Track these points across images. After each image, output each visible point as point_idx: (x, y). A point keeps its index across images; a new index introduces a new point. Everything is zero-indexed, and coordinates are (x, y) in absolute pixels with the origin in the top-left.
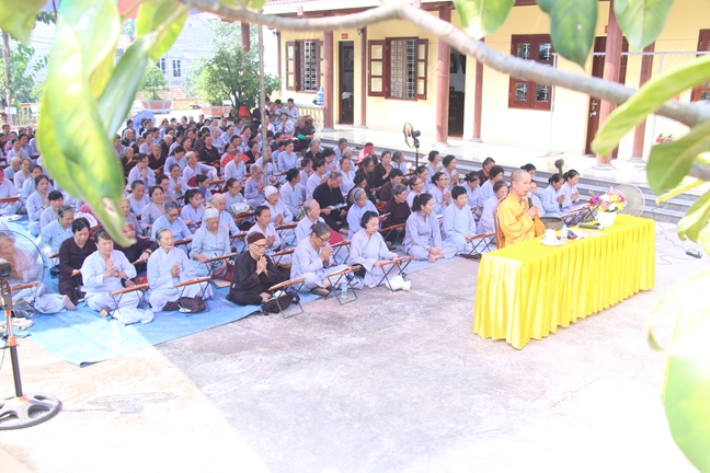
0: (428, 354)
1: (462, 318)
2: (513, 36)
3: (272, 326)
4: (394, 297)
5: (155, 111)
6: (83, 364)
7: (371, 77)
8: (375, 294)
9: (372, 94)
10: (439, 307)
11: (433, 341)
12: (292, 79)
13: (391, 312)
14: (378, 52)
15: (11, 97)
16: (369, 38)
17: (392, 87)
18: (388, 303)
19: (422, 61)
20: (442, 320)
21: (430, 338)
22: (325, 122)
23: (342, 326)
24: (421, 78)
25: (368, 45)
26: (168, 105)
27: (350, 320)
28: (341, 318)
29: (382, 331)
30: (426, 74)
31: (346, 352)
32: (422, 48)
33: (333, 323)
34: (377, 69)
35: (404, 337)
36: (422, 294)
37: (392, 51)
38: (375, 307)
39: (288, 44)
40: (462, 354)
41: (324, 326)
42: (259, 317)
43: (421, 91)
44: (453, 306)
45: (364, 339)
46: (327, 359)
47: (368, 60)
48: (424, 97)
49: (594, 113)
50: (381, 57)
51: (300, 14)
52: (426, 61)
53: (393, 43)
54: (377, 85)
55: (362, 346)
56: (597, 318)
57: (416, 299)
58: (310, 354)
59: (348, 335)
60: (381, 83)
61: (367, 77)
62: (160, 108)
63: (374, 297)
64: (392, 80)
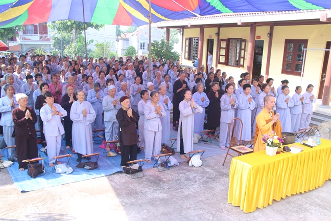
0: (195, 209)
2: (286, 40)
3: (123, 180)
4: (193, 171)
6: (23, 192)
7: (220, 55)
8: (184, 168)
9: (220, 63)
10: (213, 179)
11: (202, 201)
12: (187, 54)
13: (188, 179)
14: (224, 45)
16: (220, 38)
17: (229, 60)
18: (188, 174)
19: (243, 49)
20: (212, 188)
21: (201, 199)
23: (158, 185)
24: (242, 57)
25: (220, 41)
27: (164, 182)
28: (160, 180)
29: (177, 191)
30: (244, 55)
31: (152, 202)
32: (243, 44)
33: (155, 183)
34: (223, 52)
35: (187, 197)
36: (208, 170)
37: (230, 44)
38: (181, 175)
39: (186, 39)
40: (214, 212)
41: (149, 184)
42: (120, 175)
43: (242, 63)
44: (221, 180)
45: (165, 195)
46: (140, 205)
47: (219, 48)
48: (243, 66)
49: (324, 79)
50: (225, 47)
51: (189, 26)
53: (231, 40)
54: (222, 60)
55: (162, 200)
56: (300, 197)
57: (204, 173)
58: (134, 201)
59: (159, 192)
60: (224, 59)
61: (218, 56)
64: (230, 57)
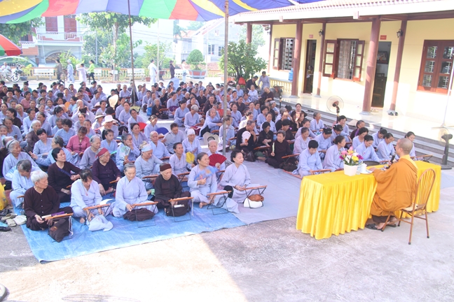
0: (295, 293)
1: (335, 261)
2: (425, 41)
5: (196, 76)
6: (43, 262)
7: (325, 64)
8: (277, 229)
9: (325, 75)
11: (304, 280)
12: (276, 61)
13: (283, 246)
14: (331, 48)
15: (116, 64)
16: (326, 38)
17: (339, 71)
18: (283, 238)
19: (359, 55)
20: (319, 261)
21: (303, 277)
22: (292, 91)
23: (240, 255)
24: (358, 67)
25: (325, 43)
26: (204, 73)
27: (249, 250)
28: (243, 248)
29: (268, 264)
30: (361, 64)
32: (360, 47)
33: (235, 251)
34: (330, 59)
35: (283, 274)
37: (341, 47)
38: (272, 240)
39: (276, 40)
40: (323, 298)
41: (226, 253)
43: (357, 76)
44: (332, 248)
45: (251, 270)
46: (214, 285)
47: (324, 53)
48: (359, 80)
50: (333, 51)
51: (281, 21)
52: (362, 56)
53: (342, 42)
54: (329, 70)
55: (247, 277)
58: (204, 278)
59: (241, 265)
60: (331, 68)
61: (323, 64)
62: (199, 75)
63: (275, 232)
64: (339, 67)
